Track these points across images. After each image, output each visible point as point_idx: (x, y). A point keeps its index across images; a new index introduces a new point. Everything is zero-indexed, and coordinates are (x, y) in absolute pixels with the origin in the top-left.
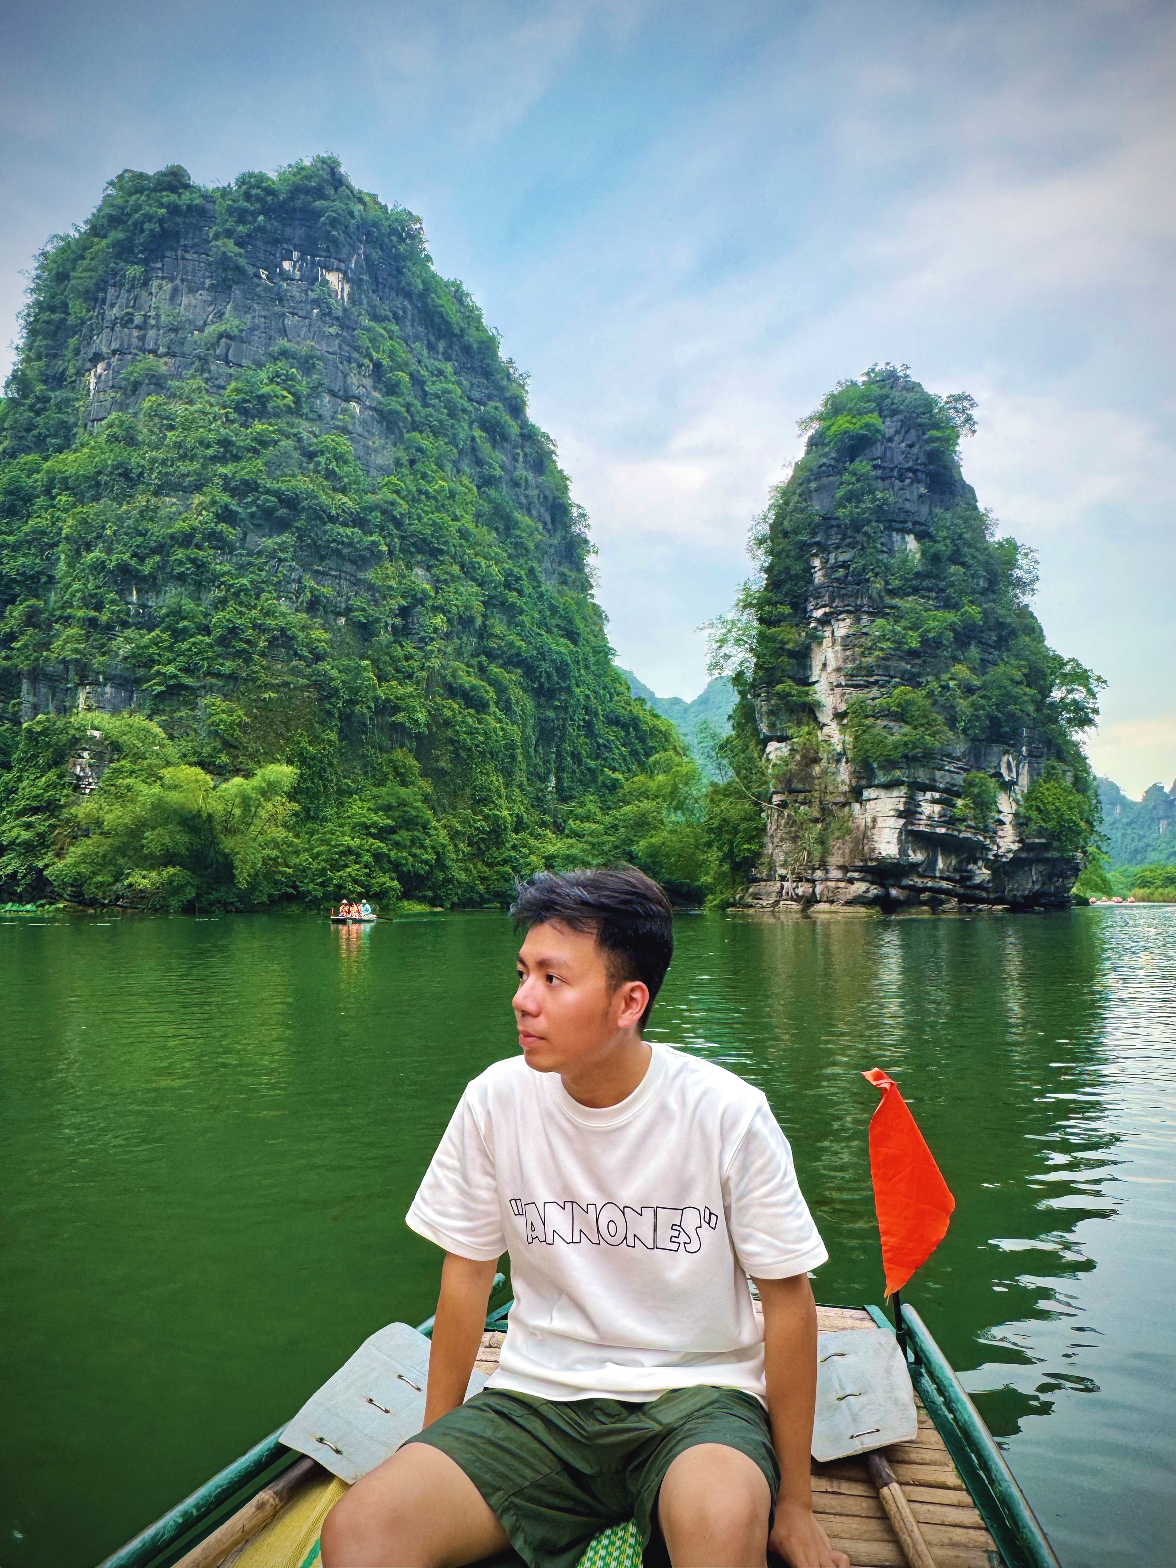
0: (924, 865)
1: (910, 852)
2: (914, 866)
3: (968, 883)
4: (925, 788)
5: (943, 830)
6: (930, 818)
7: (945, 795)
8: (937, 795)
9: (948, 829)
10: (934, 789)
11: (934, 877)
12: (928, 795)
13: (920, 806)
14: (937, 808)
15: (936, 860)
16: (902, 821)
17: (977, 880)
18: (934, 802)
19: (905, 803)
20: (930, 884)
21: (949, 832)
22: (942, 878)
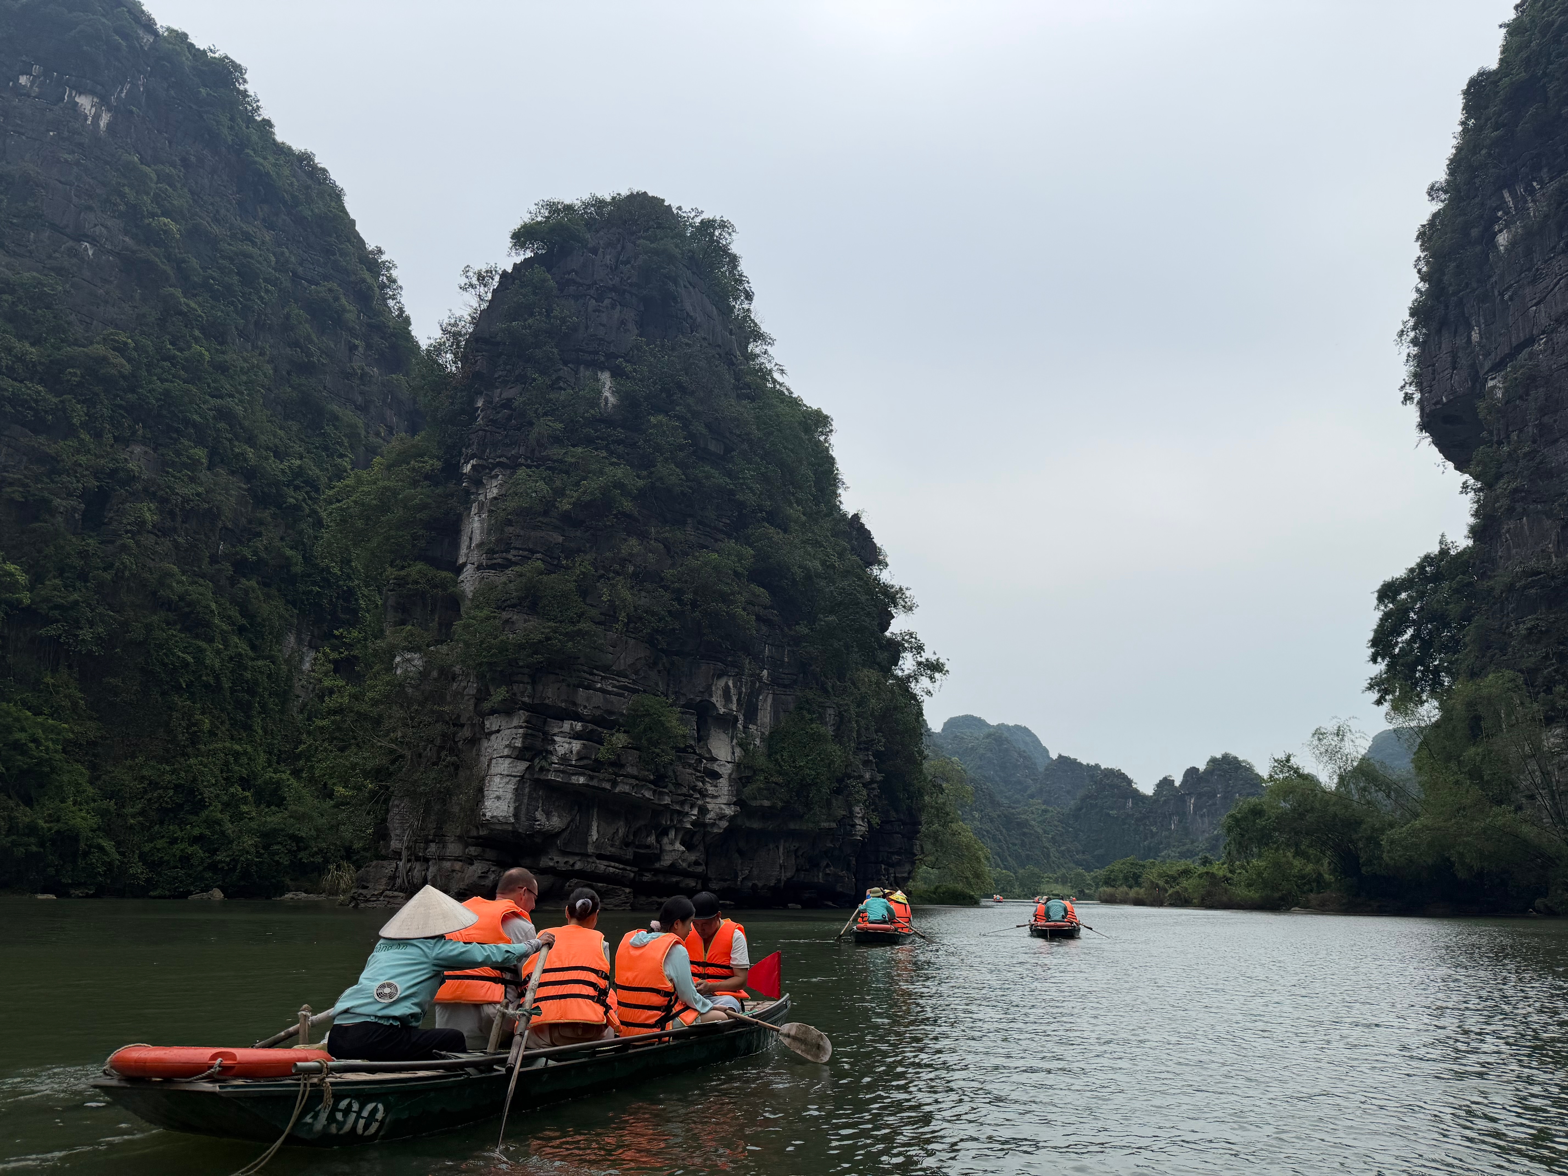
0: (565, 835)
1: (539, 815)
2: (550, 837)
3: (657, 865)
4: (562, 716)
5: (582, 780)
6: (564, 759)
7: (590, 726)
8: (579, 726)
9: (591, 778)
10: (577, 717)
11: (585, 855)
12: (567, 726)
13: (554, 742)
14: (576, 745)
15: (589, 827)
16: (522, 766)
17: (667, 861)
18: (577, 736)
19: (525, 736)
20: (578, 866)
21: (595, 783)
22: (600, 857)
